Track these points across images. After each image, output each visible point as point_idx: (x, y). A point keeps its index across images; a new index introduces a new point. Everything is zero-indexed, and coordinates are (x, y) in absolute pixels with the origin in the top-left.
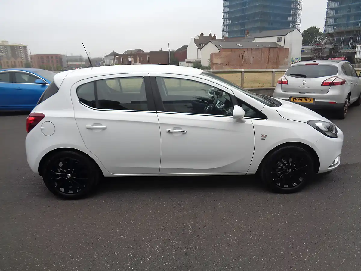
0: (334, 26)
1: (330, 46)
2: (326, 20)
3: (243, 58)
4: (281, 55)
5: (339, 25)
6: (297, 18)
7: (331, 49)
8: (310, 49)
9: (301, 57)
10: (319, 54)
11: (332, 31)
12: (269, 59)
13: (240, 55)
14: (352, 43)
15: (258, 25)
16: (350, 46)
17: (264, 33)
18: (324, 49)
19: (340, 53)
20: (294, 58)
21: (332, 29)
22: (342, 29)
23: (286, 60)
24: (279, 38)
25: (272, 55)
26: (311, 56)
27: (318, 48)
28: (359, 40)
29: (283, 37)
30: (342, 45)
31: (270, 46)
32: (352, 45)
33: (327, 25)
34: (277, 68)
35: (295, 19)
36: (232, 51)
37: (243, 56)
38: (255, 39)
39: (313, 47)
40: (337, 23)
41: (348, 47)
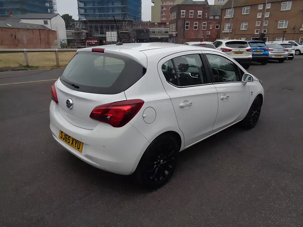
0: (85, 15)
1: (85, 31)
2: (78, 9)
3: (16, 38)
4: (51, 36)
5: (89, 15)
6: (53, 5)
7: (87, 33)
8: (71, 32)
9: (67, 39)
10: (79, 37)
11: (85, 20)
12: (41, 40)
13: (12, 35)
14: (101, 30)
15: (18, 6)
16: (99, 32)
17: (29, 15)
18: (82, 33)
19: (94, 37)
20: (62, 40)
21: (85, 18)
22: (92, 18)
23: (55, 41)
24: (45, 21)
25: (43, 36)
26: (73, 38)
27: (77, 32)
28: (104, 28)
29: (49, 21)
30: (94, 31)
31: (40, 28)
32: (101, 31)
33: (80, 14)
34: (50, 48)
35: (51, 5)
36: (2, 31)
37: (15, 35)
38: (21, 20)
39: (73, 31)
40: (87, 13)
41: (98, 33)
